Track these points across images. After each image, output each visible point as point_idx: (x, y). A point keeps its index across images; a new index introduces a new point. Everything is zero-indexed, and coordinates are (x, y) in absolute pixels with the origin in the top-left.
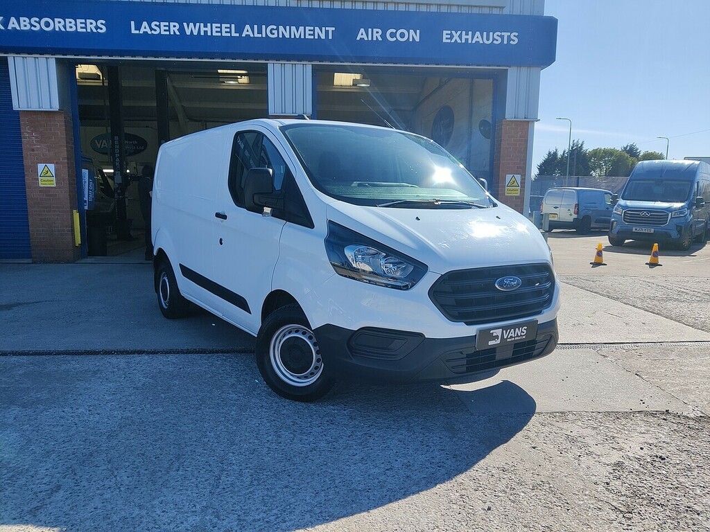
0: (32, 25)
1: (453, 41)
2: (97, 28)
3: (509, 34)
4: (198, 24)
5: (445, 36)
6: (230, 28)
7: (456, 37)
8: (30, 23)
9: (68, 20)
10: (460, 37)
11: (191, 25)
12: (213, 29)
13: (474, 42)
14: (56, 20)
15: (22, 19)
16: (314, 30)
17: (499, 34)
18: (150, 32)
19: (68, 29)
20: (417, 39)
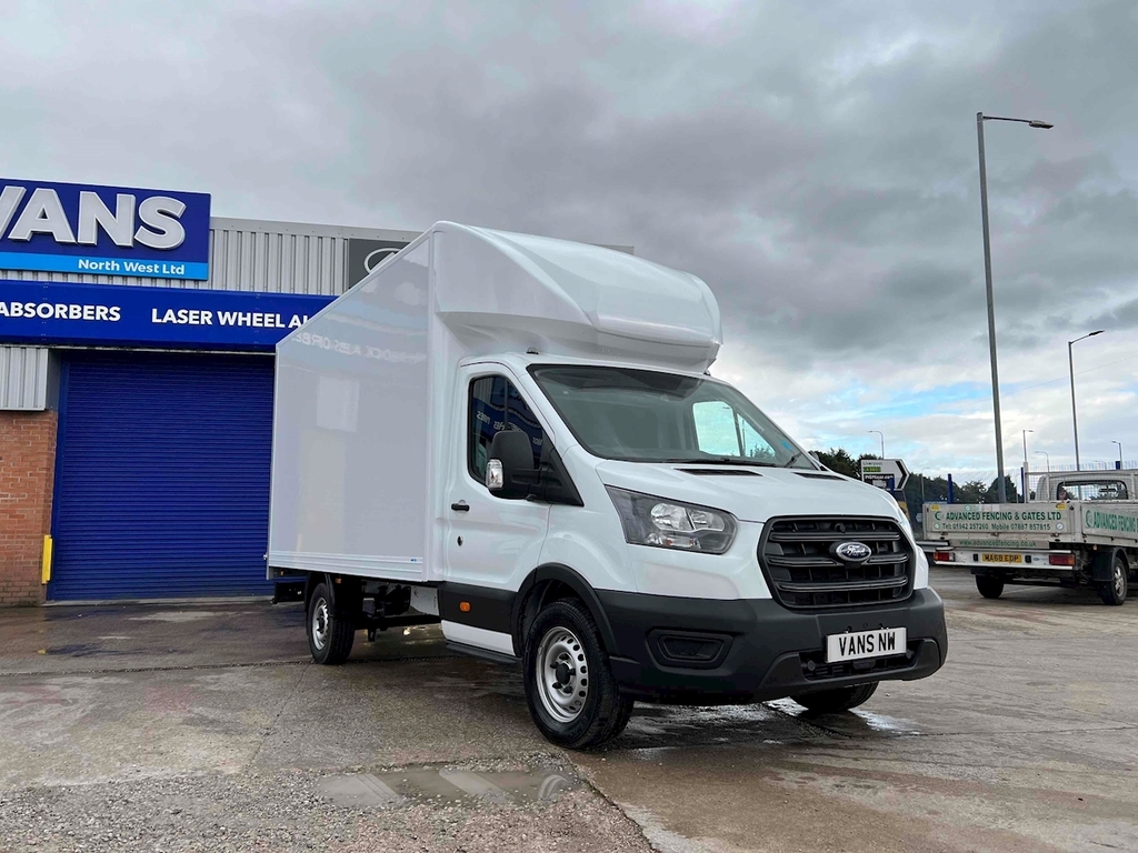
0: (25, 311)
2: (109, 315)
4: (235, 314)
6: (275, 318)
8: (23, 309)
9: (72, 307)
11: (227, 314)
14: (58, 306)
15: (13, 304)
18: (175, 321)
19: (71, 316)
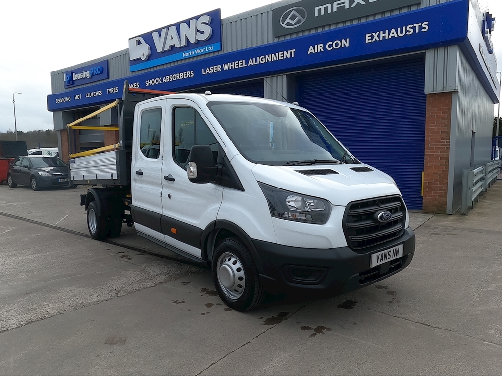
1: (373, 40)
3: (420, 24)
5: (367, 38)
7: (376, 36)
10: (379, 36)
12: (235, 65)
13: (390, 37)
16: (283, 54)
17: (411, 26)
20: (347, 45)
